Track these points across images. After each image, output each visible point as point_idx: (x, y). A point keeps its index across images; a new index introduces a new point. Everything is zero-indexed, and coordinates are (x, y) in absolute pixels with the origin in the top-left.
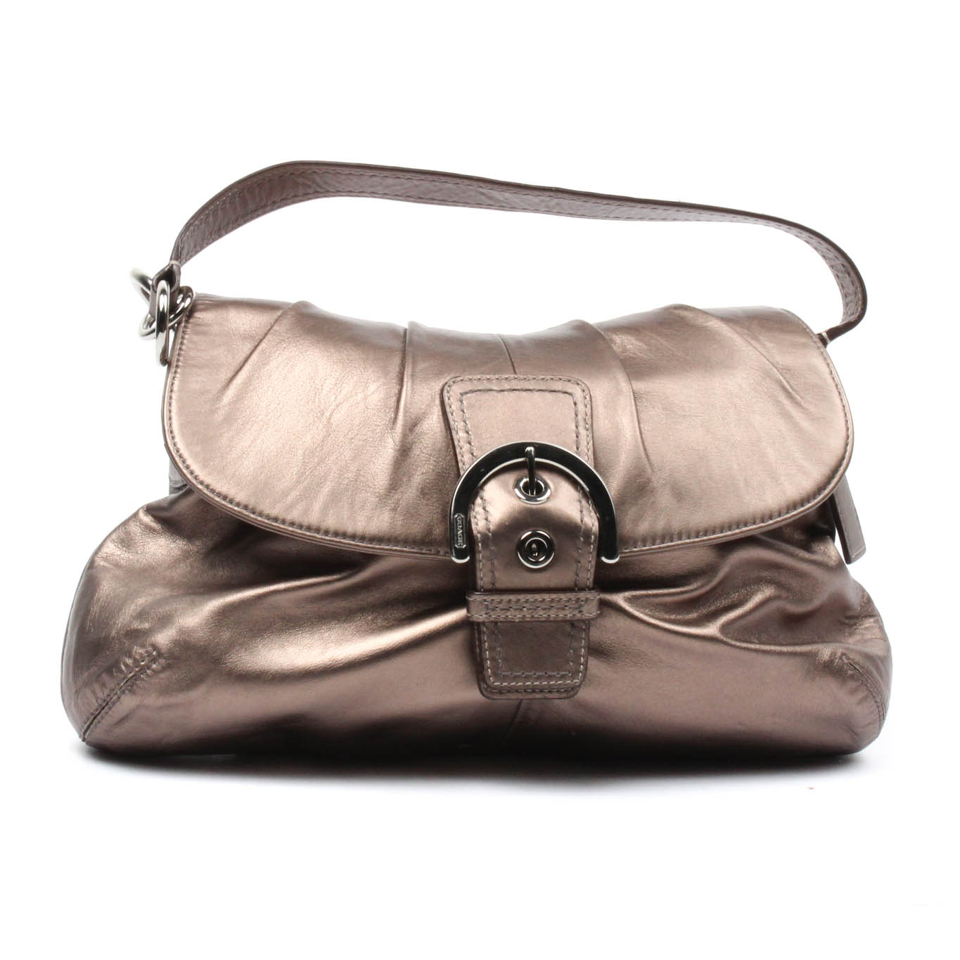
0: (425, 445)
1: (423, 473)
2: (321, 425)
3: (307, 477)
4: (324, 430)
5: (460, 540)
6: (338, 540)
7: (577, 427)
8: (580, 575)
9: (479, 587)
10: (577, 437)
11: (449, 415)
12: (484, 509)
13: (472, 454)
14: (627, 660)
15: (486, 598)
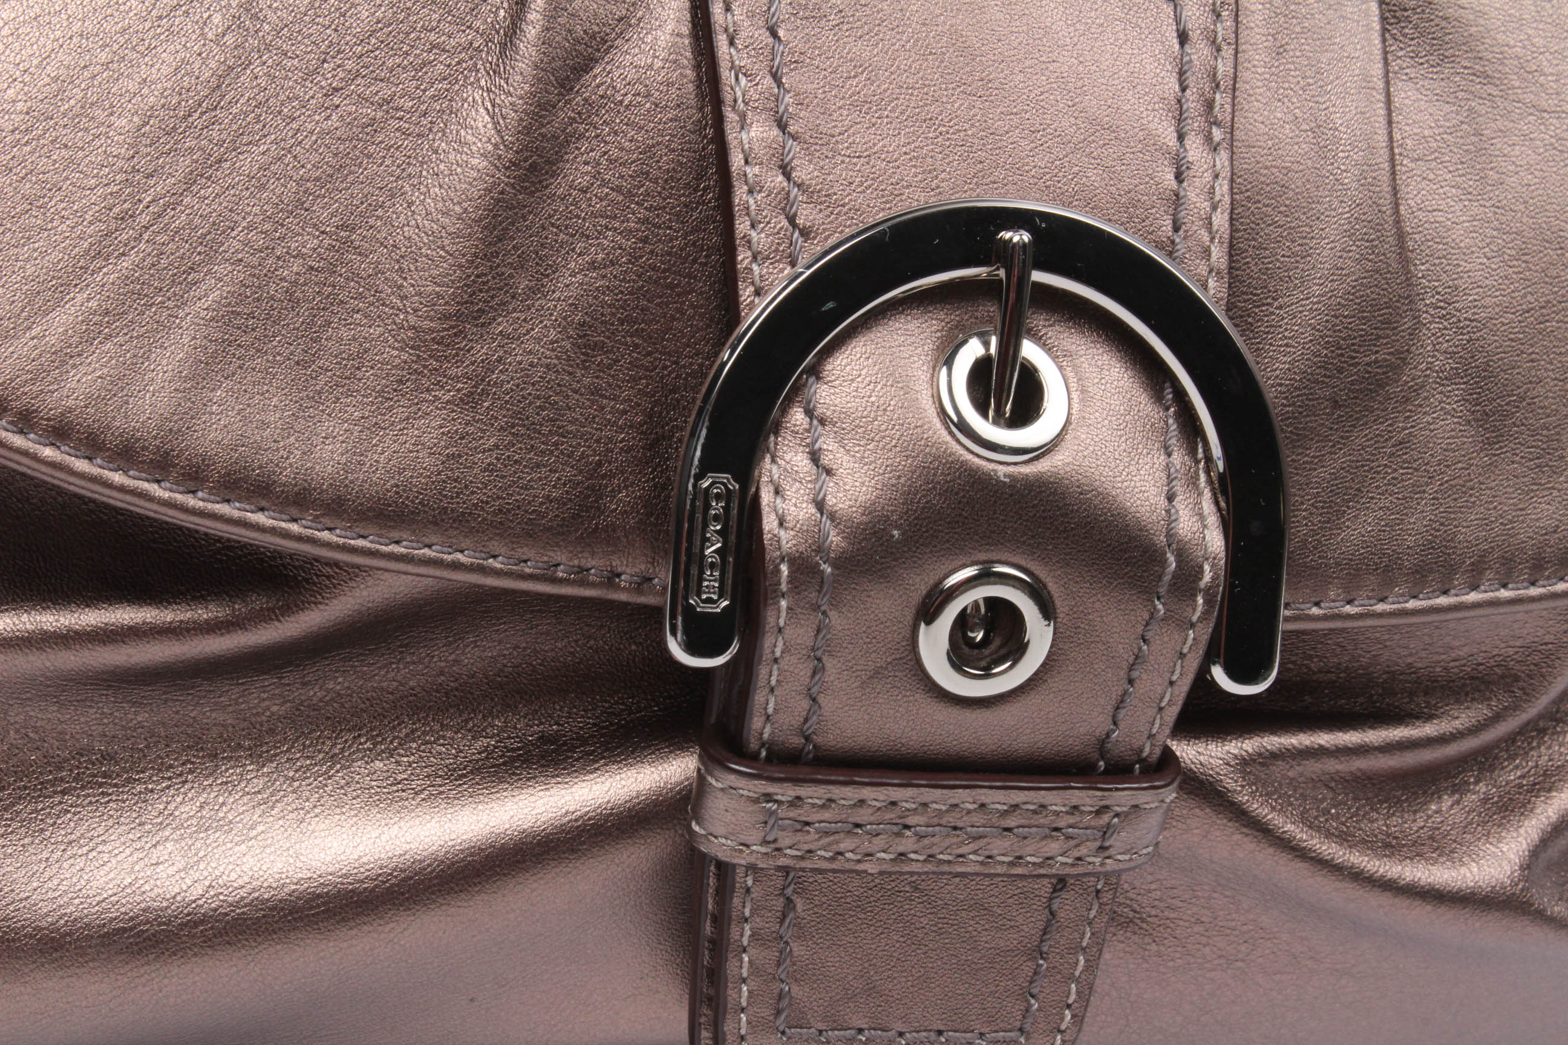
0: (615, 153)
1: (593, 265)
2: (217, 19)
3: (138, 239)
4: (229, 39)
5: (711, 581)
6: (236, 514)
7: (1181, 137)
8: (1122, 725)
9: (754, 745)
10: (1179, 177)
11: (721, 42)
12: (815, 457)
13: (792, 220)
14: (1207, 950)
15: (771, 788)
